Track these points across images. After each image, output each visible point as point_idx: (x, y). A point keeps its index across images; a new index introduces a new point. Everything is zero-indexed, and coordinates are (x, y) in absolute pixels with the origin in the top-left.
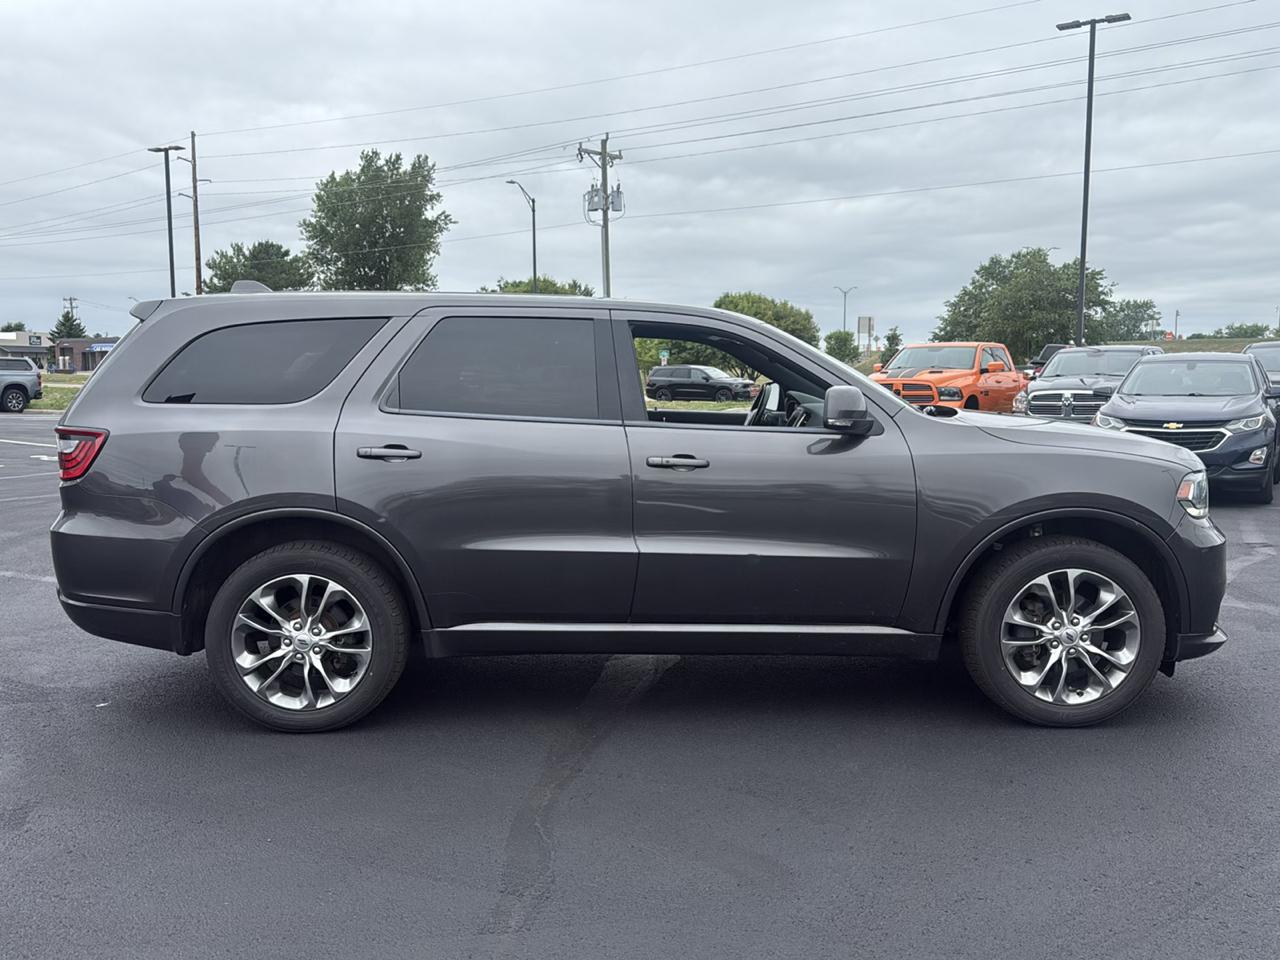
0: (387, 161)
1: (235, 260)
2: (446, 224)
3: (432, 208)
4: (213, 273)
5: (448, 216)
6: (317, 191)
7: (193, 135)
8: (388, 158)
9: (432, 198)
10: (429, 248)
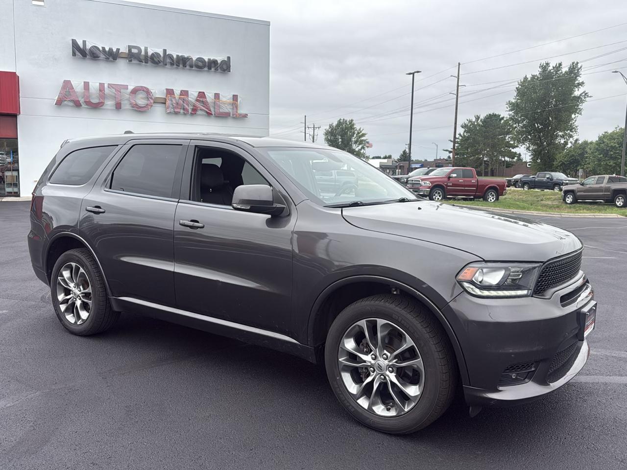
0: (554, 68)
1: (476, 123)
2: (585, 98)
3: (578, 90)
4: (464, 130)
5: (587, 93)
6: (518, 86)
7: (459, 64)
8: (554, 66)
9: (579, 84)
10: (575, 112)
